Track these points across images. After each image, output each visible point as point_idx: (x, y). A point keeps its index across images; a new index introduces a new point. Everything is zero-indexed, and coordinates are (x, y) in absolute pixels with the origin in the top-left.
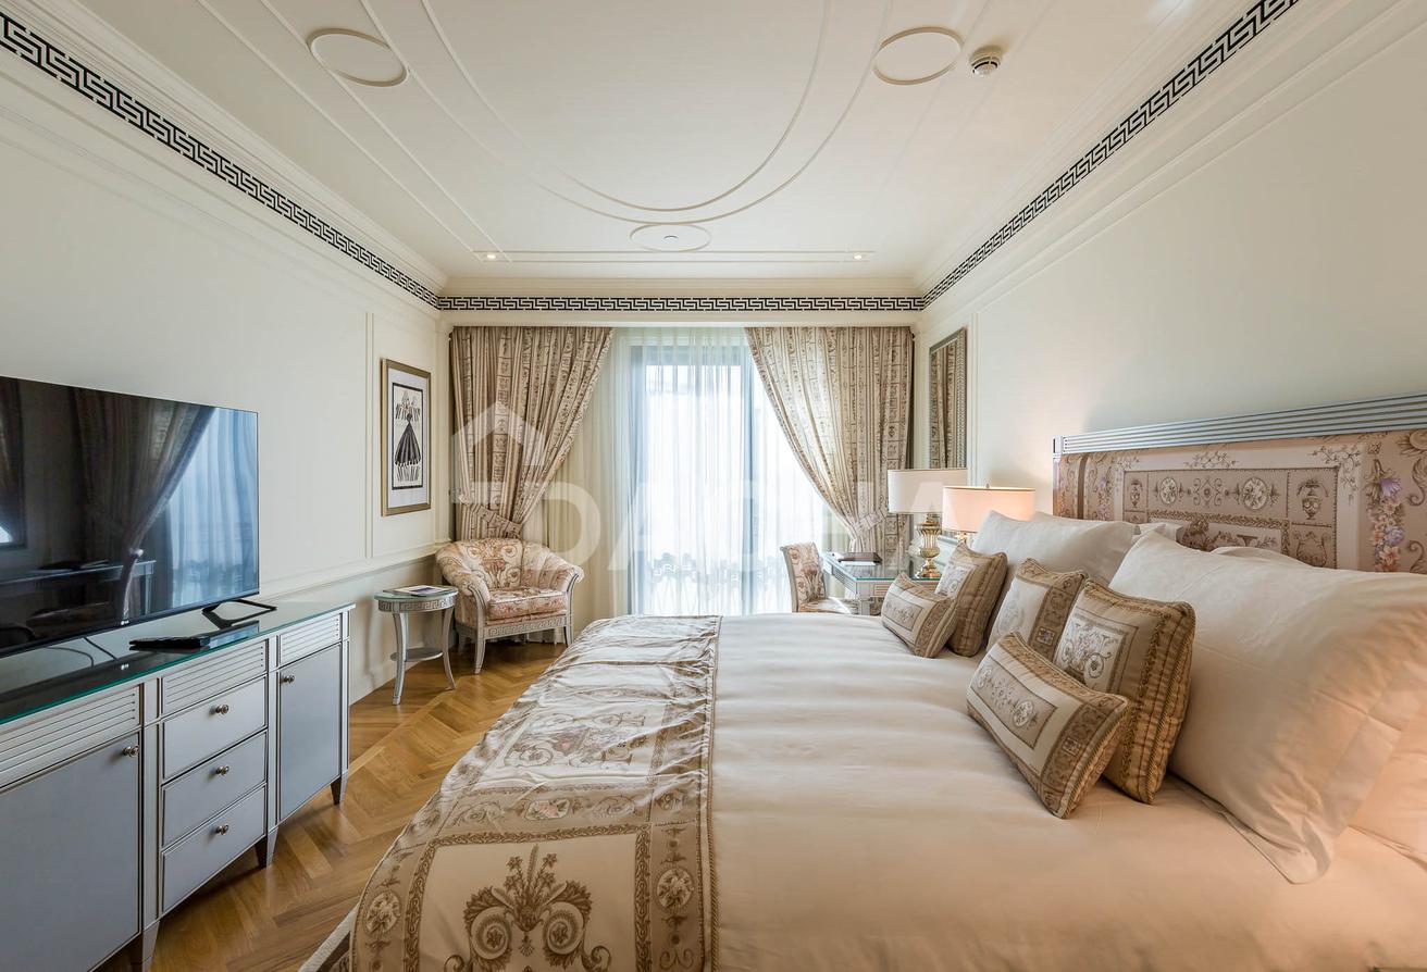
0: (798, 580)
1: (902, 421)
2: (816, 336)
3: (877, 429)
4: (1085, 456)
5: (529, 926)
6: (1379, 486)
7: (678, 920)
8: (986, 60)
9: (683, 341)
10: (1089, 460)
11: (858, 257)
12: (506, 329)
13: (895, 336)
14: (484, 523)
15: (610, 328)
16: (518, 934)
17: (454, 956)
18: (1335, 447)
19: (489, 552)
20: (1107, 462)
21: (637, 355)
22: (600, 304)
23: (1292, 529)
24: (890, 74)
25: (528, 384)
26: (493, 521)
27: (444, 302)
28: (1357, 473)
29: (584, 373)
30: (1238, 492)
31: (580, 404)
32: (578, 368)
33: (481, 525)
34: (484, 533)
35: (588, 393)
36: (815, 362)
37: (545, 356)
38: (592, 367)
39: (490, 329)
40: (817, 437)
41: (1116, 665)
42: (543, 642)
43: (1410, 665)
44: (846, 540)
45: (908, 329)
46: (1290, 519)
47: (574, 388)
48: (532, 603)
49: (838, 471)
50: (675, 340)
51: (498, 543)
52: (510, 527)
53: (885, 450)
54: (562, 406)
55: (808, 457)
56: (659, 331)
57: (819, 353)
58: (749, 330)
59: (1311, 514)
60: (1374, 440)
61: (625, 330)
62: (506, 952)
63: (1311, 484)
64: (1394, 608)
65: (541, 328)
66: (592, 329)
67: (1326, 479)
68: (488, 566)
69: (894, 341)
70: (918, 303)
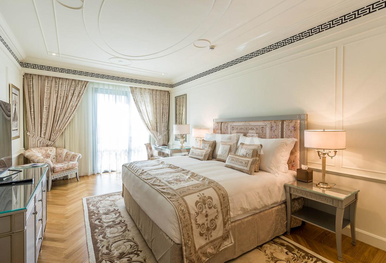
0: (149, 152)
1: (167, 113)
2: (147, 91)
3: (162, 115)
4: (222, 123)
5: (205, 204)
6: (272, 128)
7: (224, 197)
8: (212, 48)
9: (111, 88)
10: (223, 123)
11: (163, 74)
12: (48, 77)
13: (165, 93)
14: (39, 142)
15: (88, 82)
16: (204, 206)
17: (196, 213)
18: (266, 122)
19: (44, 152)
20: (227, 124)
21: (96, 90)
22: (86, 74)
23: (260, 134)
24: (197, 46)
25: (57, 96)
26: (43, 141)
27: (23, 64)
28: (269, 126)
29: (79, 94)
30: (251, 129)
31: (77, 104)
32: (77, 93)
33: (37, 143)
34: (39, 145)
35: (80, 100)
36: (147, 98)
37: (64, 88)
38: (82, 93)
39: (41, 76)
40: (148, 116)
41: (252, 154)
42: (63, 179)
43: (283, 149)
44: (154, 142)
45: (168, 92)
46: (260, 132)
47: (76, 98)
48: (68, 166)
49: (153, 125)
50: (109, 87)
51: (46, 148)
52: (50, 143)
53: (163, 120)
54: (71, 104)
55: (146, 122)
56: (104, 84)
57: (148, 95)
58: (131, 87)
59: (263, 132)
60: (271, 121)
61: (93, 83)
62: (203, 209)
63: (263, 127)
64: (281, 142)
65: (62, 78)
66: (82, 81)
67: (265, 127)
68: (44, 156)
69: (165, 94)
70: (172, 86)
